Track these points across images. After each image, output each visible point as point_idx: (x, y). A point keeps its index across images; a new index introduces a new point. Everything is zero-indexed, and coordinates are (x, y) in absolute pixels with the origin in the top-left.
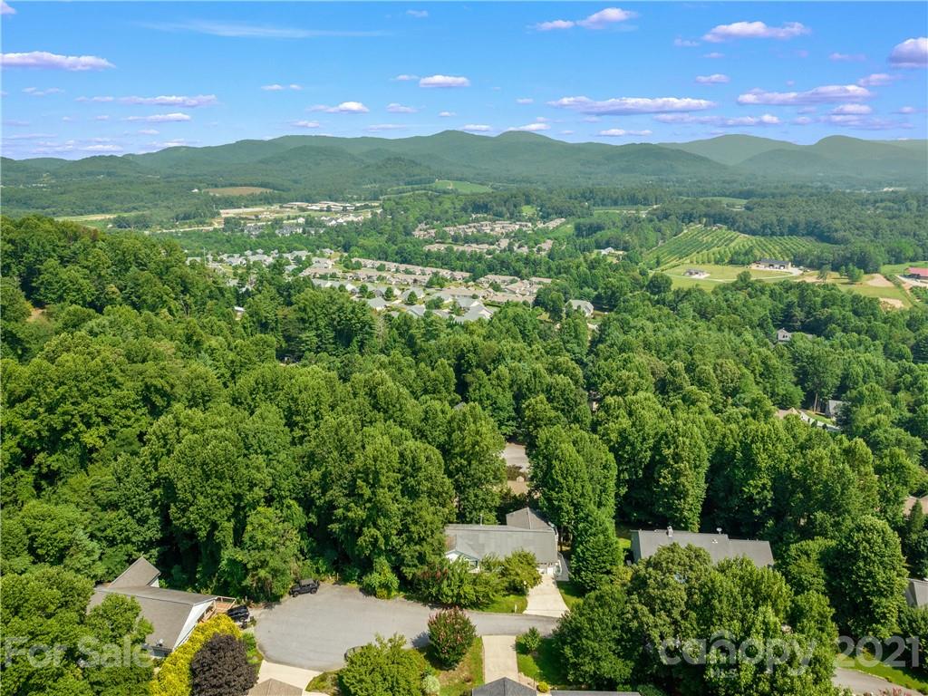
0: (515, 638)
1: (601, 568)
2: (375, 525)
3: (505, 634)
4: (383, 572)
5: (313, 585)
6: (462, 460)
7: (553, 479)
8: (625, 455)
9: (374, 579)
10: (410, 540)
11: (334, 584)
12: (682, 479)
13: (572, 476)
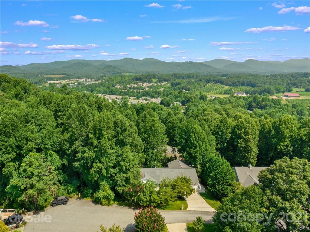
0: (185, 224)
1: (226, 183)
2: (100, 162)
3: (179, 222)
4: (105, 190)
5: (65, 199)
6: (146, 135)
7: (191, 142)
8: (219, 136)
9: (100, 194)
10: (121, 170)
11: (77, 199)
12: (249, 144)
13: (201, 140)
